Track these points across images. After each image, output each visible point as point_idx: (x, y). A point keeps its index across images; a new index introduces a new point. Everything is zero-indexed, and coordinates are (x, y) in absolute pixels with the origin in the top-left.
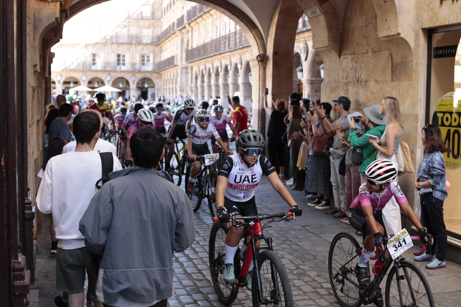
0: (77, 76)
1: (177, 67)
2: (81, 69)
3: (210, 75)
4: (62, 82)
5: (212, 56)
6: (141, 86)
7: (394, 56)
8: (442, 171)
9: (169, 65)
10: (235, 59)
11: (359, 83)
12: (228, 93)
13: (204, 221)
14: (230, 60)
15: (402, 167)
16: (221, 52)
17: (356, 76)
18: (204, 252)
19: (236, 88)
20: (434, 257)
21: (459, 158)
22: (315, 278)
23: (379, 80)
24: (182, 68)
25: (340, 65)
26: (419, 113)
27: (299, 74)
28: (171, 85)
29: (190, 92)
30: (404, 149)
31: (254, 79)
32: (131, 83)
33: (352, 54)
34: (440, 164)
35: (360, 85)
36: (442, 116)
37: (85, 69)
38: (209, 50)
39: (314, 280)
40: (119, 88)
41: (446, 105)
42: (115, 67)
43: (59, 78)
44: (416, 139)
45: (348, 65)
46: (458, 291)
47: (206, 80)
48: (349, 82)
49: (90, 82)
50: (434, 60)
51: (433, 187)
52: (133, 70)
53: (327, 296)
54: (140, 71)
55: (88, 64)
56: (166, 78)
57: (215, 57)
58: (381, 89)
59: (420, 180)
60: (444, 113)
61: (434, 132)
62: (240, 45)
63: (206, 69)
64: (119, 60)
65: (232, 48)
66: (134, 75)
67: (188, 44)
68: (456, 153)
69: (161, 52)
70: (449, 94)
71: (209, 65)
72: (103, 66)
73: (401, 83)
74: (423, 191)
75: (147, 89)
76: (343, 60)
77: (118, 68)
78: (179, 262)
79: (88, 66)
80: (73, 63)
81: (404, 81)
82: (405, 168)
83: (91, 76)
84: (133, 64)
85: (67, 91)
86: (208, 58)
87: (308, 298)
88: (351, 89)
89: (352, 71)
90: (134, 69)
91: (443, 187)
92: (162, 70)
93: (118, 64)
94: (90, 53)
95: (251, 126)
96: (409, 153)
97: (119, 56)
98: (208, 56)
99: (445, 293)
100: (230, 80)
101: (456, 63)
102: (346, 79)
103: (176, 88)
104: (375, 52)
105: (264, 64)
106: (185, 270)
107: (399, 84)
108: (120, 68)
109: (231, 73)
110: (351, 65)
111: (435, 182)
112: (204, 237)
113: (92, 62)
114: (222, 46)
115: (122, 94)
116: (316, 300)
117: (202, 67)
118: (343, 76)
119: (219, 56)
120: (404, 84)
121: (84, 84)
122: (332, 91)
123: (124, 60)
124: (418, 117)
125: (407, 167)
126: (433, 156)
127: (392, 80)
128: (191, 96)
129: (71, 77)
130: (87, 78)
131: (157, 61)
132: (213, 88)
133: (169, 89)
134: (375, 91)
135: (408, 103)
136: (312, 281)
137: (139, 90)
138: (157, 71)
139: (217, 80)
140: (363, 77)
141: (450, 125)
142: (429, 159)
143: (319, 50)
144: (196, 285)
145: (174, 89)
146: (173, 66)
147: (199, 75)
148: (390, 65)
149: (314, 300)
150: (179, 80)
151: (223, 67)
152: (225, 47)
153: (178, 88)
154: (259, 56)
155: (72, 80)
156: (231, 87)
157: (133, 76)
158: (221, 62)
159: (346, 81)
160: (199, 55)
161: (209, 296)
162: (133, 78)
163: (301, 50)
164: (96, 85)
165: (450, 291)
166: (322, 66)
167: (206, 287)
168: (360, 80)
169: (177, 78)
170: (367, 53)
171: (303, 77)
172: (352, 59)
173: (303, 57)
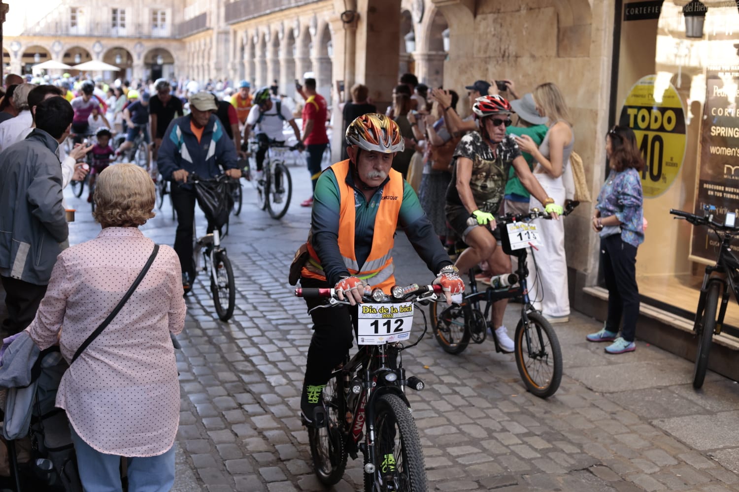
0: (46, 44)
1: (210, 32)
2: (52, 32)
3: (264, 44)
4: (20, 53)
5: (267, 14)
6: (151, 61)
7: (562, 17)
8: (638, 199)
9: (197, 28)
10: (305, 18)
11: (505, 59)
12: (294, 74)
13: (253, 278)
14: (298, 21)
15: (571, 193)
16: (283, 7)
17: (500, 49)
18: (253, 328)
19: (308, 66)
20: (618, 334)
21: (661, 180)
22: (431, 369)
23: (537, 55)
24: (219, 33)
25: (476, 29)
26: (599, 108)
27: (409, 45)
28: (201, 60)
29: (231, 73)
30: (575, 165)
31: (337, 51)
32: (135, 57)
33: (494, 13)
34: (634, 189)
35: (506, 63)
36: (636, 113)
37: (59, 33)
39: (429, 371)
40: (115, 65)
41: (643, 96)
42: (108, 30)
43: (15, 47)
44: (593, 149)
45: (488, 30)
46: (655, 388)
47: (258, 52)
48: (490, 57)
49: (67, 55)
50: (625, 24)
51: (622, 225)
52: (138, 36)
53: (449, 396)
54: (149, 38)
55: (64, 25)
56: (193, 49)
57: (273, 16)
58: (541, 70)
59: (602, 215)
60: (640, 108)
61: (625, 139)
63: (258, 35)
64: (114, 19)
65: (300, 1)
66: (140, 43)
68: (655, 172)
69: (185, 6)
70: (647, 78)
71: (263, 29)
72: (88, 29)
73: (573, 59)
74: (606, 231)
75: (161, 66)
76: (480, 21)
77: (113, 31)
78: (215, 345)
79: (64, 29)
80: (38, 23)
81: (576, 57)
82: (576, 195)
83: (69, 44)
84: (139, 26)
85: (28, 69)
86: (261, 16)
87: (418, 399)
88: (492, 68)
89: (495, 40)
90: (140, 33)
91: (638, 225)
92: (186, 35)
93: (114, 25)
94: (67, 6)
95: (331, 128)
96: (583, 170)
97: (115, 11)
98: (262, 13)
99: (633, 391)
100: (297, 54)
101: (659, 31)
102: (485, 52)
103: (209, 65)
104: (531, 9)
105: (352, 26)
106: (223, 357)
107: (569, 62)
108: (117, 32)
109: (298, 42)
110: (493, 29)
111: (626, 218)
112: (255, 304)
113: (70, 21)
115: (119, 74)
116: (432, 403)
117: (252, 32)
118: (480, 47)
119: (279, 14)
120: (577, 62)
121: (57, 57)
122: (462, 71)
123: (123, 19)
124: (597, 115)
125: (579, 194)
126: (624, 176)
127: (558, 55)
128: (234, 78)
129: (36, 47)
130: (63, 49)
131: (178, 20)
132: (270, 66)
133: (198, 67)
134: (530, 72)
135: (582, 91)
136: (427, 373)
137: (147, 68)
138: (177, 37)
139: (276, 53)
140: (512, 49)
141: (648, 128)
142: (618, 181)
143: (442, 4)
144: (241, 380)
145: (206, 67)
146: (205, 28)
147: (247, 43)
148: (555, 30)
149: (428, 403)
150: (213, 52)
153: (212, 66)
154: (344, 13)
155: (37, 51)
156: (299, 65)
157: (138, 46)
158: (282, 24)
159: (484, 56)
160: (247, 12)
161: (262, 396)
162: (138, 49)
163: (412, 5)
164: (77, 60)
165: (641, 387)
166: (446, 32)
167: (257, 383)
168: (507, 54)
169: (211, 49)
170: (518, 11)
171: (415, 50)
172: (495, 21)
173: (416, 17)
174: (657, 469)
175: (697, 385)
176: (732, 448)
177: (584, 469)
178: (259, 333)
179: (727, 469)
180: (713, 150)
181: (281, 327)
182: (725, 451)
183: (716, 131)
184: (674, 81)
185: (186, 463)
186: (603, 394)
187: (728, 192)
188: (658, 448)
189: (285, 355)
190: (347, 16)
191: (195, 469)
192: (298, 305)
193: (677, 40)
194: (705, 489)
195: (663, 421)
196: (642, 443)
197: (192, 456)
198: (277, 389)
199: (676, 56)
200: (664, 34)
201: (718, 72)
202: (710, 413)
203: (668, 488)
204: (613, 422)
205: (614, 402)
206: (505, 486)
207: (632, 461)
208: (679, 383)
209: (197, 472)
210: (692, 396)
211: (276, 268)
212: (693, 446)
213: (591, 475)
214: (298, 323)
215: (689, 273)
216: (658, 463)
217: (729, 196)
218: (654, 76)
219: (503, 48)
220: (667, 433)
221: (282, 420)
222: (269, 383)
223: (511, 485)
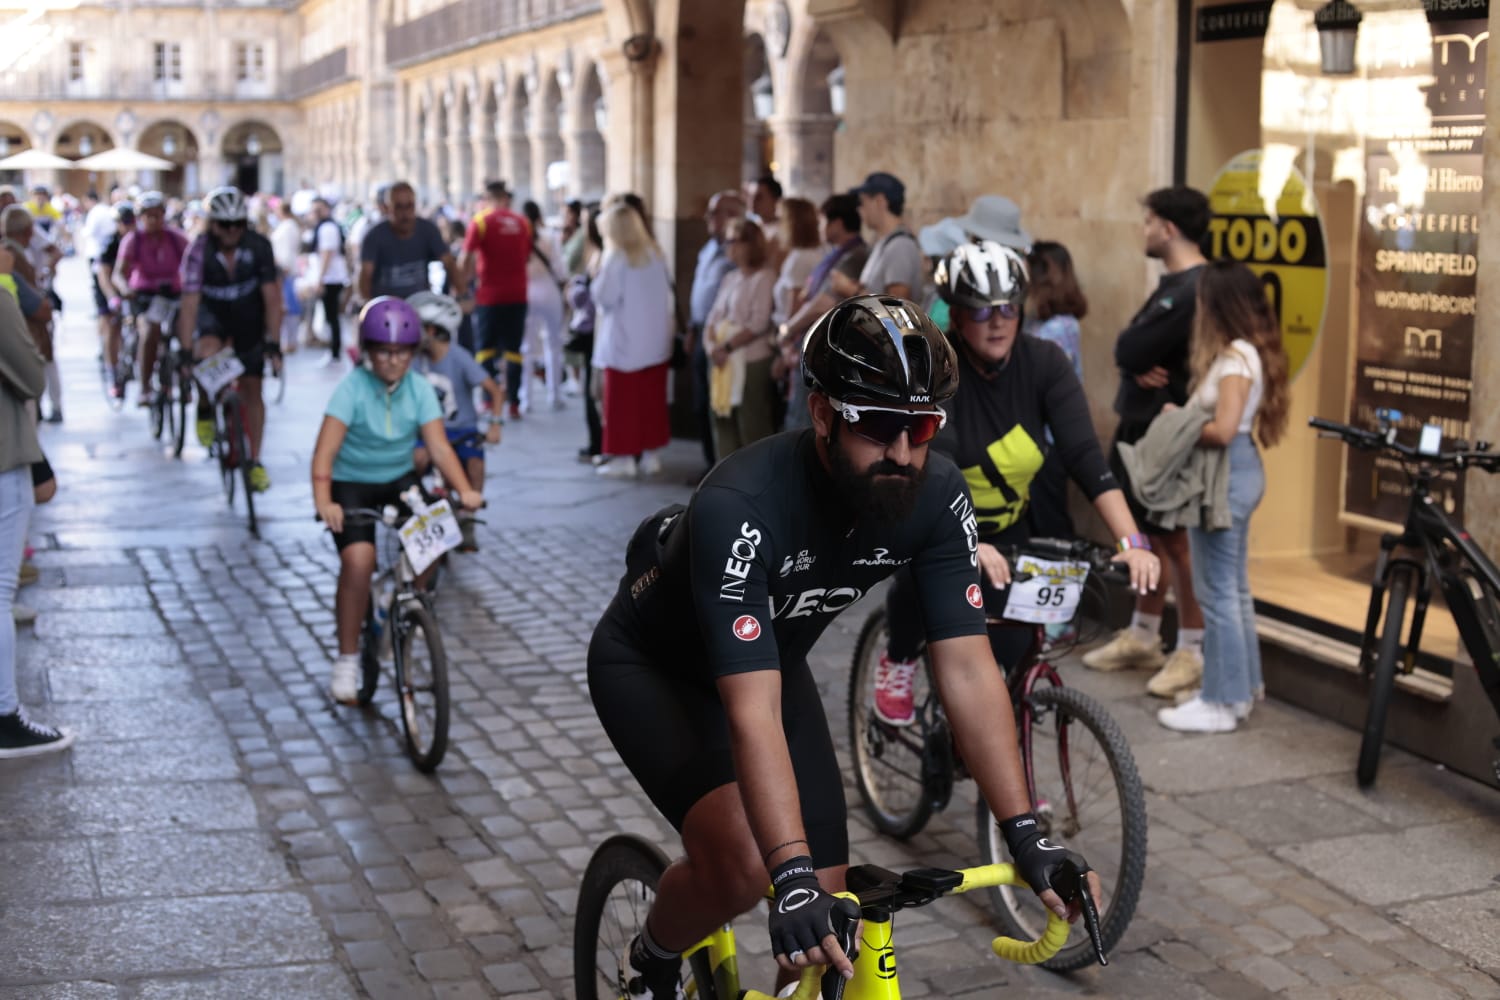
0: (20, 117)
1: (355, 86)
2: (33, 92)
3: (466, 109)
5: (472, 47)
6: (234, 148)
7: (1072, 38)
9: (329, 78)
10: (549, 53)
11: (959, 125)
12: (528, 167)
14: (535, 58)
16: (503, 32)
17: (948, 105)
23: (1023, 115)
24: (374, 88)
25: (898, 66)
27: (762, 104)
28: (337, 143)
29: (401, 165)
31: (616, 120)
32: (202, 141)
33: (934, 33)
35: (961, 134)
36: (1225, 229)
37: (47, 94)
38: (463, 25)
40: (162, 156)
41: (1238, 194)
42: (147, 87)
45: (923, 68)
46: (1278, 782)
47: (454, 124)
48: (927, 123)
49: (64, 139)
50: (1198, 50)
52: (208, 96)
54: (231, 100)
55: (56, 77)
56: (320, 123)
57: (483, 50)
58: (1029, 145)
60: (1232, 218)
62: (568, 7)
63: (452, 90)
64: (159, 63)
65: (538, 18)
66: (212, 111)
67: (391, 9)
69: (302, 34)
70: (1245, 157)
71: (464, 77)
72: (106, 84)
73: (1095, 123)
75: (256, 158)
76: (907, 50)
77: (157, 89)
79: (57, 84)
80: (4, 74)
81: (1101, 118)
83: (66, 117)
84: (209, 77)
86: (457, 51)
88: (933, 145)
89: (936, 87)
90: (211, 91)
92: (305, 93)
93: (159, 76)
94: (62, 39)
97: (159, 48)
98: (460, 44)
99: (1236, 790)
100: (535, 126)
101: (1267, 63)
102: (918, 112)
103: (354, 155)
104: (1008, 23)
105: (646, 67)
107: (1088, 127)
108: (165, 89)
109: (537, 102)
110: (931, 66)
113: (67, 69)
114: (507, 10)
115: (171, 176)
117: (440, 83)
118: (907, 102)
119: (498, 47)
120: (1104, 127)
121: (44, 144)
122: (873, 152)
123: (176, 63)
127: (1065, 115)
129: (1, 123)
130: (55, 126)
131: (290, 63)
132: (479, 152)
134: (1010, 152)
135: (1113, 186)
137: (229, 163)
138: (290, 97)
139: (490, 125)
140: (972, 106)
141: (1251, 258)
143: (829, 18)
145: (349, 158)
146: (344, 78)
147: (430, 108)
148: (1058, 67)
150: (363, 125)
151: (512, 80)
152: (516, 14)
153: (362, 154)
154: (630, 41)
156: (538, 149)
157: (209, 117)
158: (503, 66)
159: (916, 121)
160: (430, 43)
161: (485, 822)
162: (210, 123)
163: (765, 21)
164: (84, 148)
165: (1252, 781)
166: (837, 74)
167: (475, 794)
168: (961, 116)
169: (357, 119)
170: (983, 27)
171: (773, 111)
172: (936, 49)
173: (773, 46)
174: (1288, 946)
175: (1366, 777)
176: (1438, 898)
177: (1140, 950)
178: (474, 694)
179: (1428, 942)
180: (1383, 298)
181: (519, 681)
182: (1424, 905)
183: (1386, 260)
184: (1299, 163)
185: (334, 959)
186: (1174, 797)
187: (1414, 384)
188: (1288, 902)
189: (527, 736)
190: (636, 47)
191: (353, 972)
192: (551, 635)
193: (1302, 81)
194: (1387, 981)
195: (1296, 849)
196: (1256, 894)
197: (348, 946)
198: (514, 807)
199: (1303, 112)
200: (1276, 67)
201: (1385, 142)
202: (1392, 829)
203: (1311, 982)
204: (1197, 853)
205: (1198, 814)
206: (984, 988)
207: (1237, 929)
208: (1328, 770)
209: (357, 977)
210: (1355, 798)
211: (505, 562)
212: (1361, 898)
213: (1155, 961)
214: (553, 672)
215: (1340, 548)
216: (1290, 933)
217: (1417, 391)
218: (1259, 152)
219: (953, 103)
220: (1305, 873)
221: (529, 868)
222: (497, 795)
223: (994, 986)
